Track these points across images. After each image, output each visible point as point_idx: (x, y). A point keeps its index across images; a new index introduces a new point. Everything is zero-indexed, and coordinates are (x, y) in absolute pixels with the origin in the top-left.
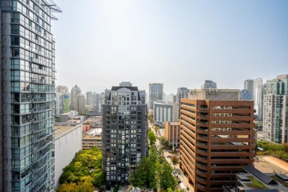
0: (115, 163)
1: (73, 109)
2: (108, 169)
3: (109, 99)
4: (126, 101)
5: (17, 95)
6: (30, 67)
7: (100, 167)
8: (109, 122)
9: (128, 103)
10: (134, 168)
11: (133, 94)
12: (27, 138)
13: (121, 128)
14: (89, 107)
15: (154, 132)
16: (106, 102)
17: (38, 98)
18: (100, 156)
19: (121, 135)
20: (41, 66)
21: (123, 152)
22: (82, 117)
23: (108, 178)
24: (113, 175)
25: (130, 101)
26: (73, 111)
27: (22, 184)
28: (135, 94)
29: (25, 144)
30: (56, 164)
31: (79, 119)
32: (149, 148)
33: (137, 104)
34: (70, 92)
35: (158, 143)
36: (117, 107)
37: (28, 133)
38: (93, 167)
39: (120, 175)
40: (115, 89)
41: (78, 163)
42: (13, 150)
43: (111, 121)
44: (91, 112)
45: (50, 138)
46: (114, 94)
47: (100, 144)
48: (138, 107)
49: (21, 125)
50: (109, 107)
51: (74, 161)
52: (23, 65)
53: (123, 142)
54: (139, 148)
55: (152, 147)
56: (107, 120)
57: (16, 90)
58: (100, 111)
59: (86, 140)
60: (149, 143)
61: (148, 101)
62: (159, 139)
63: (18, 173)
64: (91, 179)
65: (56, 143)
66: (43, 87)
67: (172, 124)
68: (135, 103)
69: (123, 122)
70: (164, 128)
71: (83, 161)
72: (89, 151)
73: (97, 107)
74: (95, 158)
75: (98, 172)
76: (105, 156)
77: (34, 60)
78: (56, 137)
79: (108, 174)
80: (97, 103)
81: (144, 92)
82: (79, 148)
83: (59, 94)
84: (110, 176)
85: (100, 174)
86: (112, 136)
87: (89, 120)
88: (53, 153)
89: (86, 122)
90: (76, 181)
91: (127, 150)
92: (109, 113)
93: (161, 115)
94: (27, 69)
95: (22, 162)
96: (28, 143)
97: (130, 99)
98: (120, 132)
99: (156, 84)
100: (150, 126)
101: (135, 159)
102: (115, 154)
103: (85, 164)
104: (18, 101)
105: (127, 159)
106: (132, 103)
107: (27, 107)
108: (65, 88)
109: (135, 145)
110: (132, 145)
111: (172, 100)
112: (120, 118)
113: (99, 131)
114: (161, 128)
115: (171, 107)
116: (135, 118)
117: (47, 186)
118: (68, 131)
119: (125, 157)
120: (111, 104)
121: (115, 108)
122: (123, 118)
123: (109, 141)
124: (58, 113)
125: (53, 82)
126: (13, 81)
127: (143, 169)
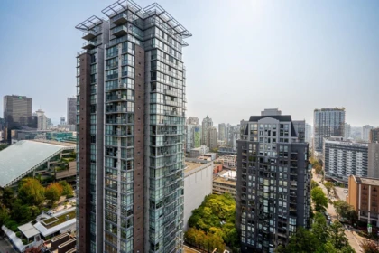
0: (253, 223)
1: (204, 144)
2: (243, 228)
3: (247, 133)
4: (271, 137)
5: (154, 127)
6: (164, 99)
7: (233, 222)
8: (245, 164)
9: (274, 140)
10: (284, 239)
11: (282, 126)
12: (161, 171)
13: (264, 175)
14: (222, 142)
15: (325, 191)
16: (242, 137)
17: (170, 130)
18: (233, 206)
19: (263, 186)
20: (173, 98)
21: (266, 210)
22: (213, 154)
23: (243, 240)
24: (250, 237)
25: (277, 137)
26: (204, 147)
27: (157, 215)
28: (286, 127)
29: (159, 176)
30: (185, 203)
31: (210, 156)
32: (312, 215)
33: (290, 142)
34: (201, 124)
35: (331, 210)
36: (257, 144)
37: (162, 166)
38: (224, 219)
39: (261, 242)
40: (254, 119)
41: (208, 209)
42: (151, 179)
43: (249, 162)
44: (224, 149)
45: (180, 174)
46: (254, 126)
47: (234, 192)
48: (292, 146)
49: (157, 157)
50: (246, 144)
51: (203, 205)
52: (159, 98)
53: (266, 195)
54: (293, 210)
55: (318, 215)
56: (243, 161)
57: (154, 122)
58: (235, 149)
59: (218, 183)
60: (313, 206)
61: (310, 137)
62: (335, 204)
63: (154, 203)
64: (222, 233)
65: (186, 180)
66: (175, 119)
67: (368, 181)
68: (287, 140)
69: (266, 167)
70: (346, 186)
71: (213, 209)
72: (220, 198)
73: (232, 143)
74: (227, 208)
75: (231, 227)
76: (240, 209)
77: (168, 92)
78: (185, 173)
79: (244, 234)
80: (232, 138)
81: (303, 123)
82: (209, 191)
83: (190, 127)
84: (246, 238)
85: (233, 230)
86: (250, 184)
87: (221, 159)
88: (183, 190)
89: (217, 160)
90: (205, 230)
91: (271, 208)
92: (245, 152)
93: (340, 163)
94: (162, 101)
95: (157, 193)
96: (161, 176)
97: (278, 134)
98: (261, 180)
99: (328, 110)
100: (316, 179)
101: (285, 225)
102: (253, 210)
103: (216, 213)
104: (155, 133)
105: (271, 222)
106: (281, 140)
107: (162, 139)
108: (196, 120)
109: (285, 204)
110: (280, 203)
111: (367, 138)
112: (262, 160)
113: (233, 174)
114: (339, 185)
115: (365, 150)
116: (285, 163)
117: (177, 224)
118: (198, 168)
119: (269, 217)
120: (249, 140)
121: (255, 146)
122: (266, 160)
123: (245, 190)
124: (189, 147)
125: (183, 114)
126: (152, 115)
127: (300, 245)
